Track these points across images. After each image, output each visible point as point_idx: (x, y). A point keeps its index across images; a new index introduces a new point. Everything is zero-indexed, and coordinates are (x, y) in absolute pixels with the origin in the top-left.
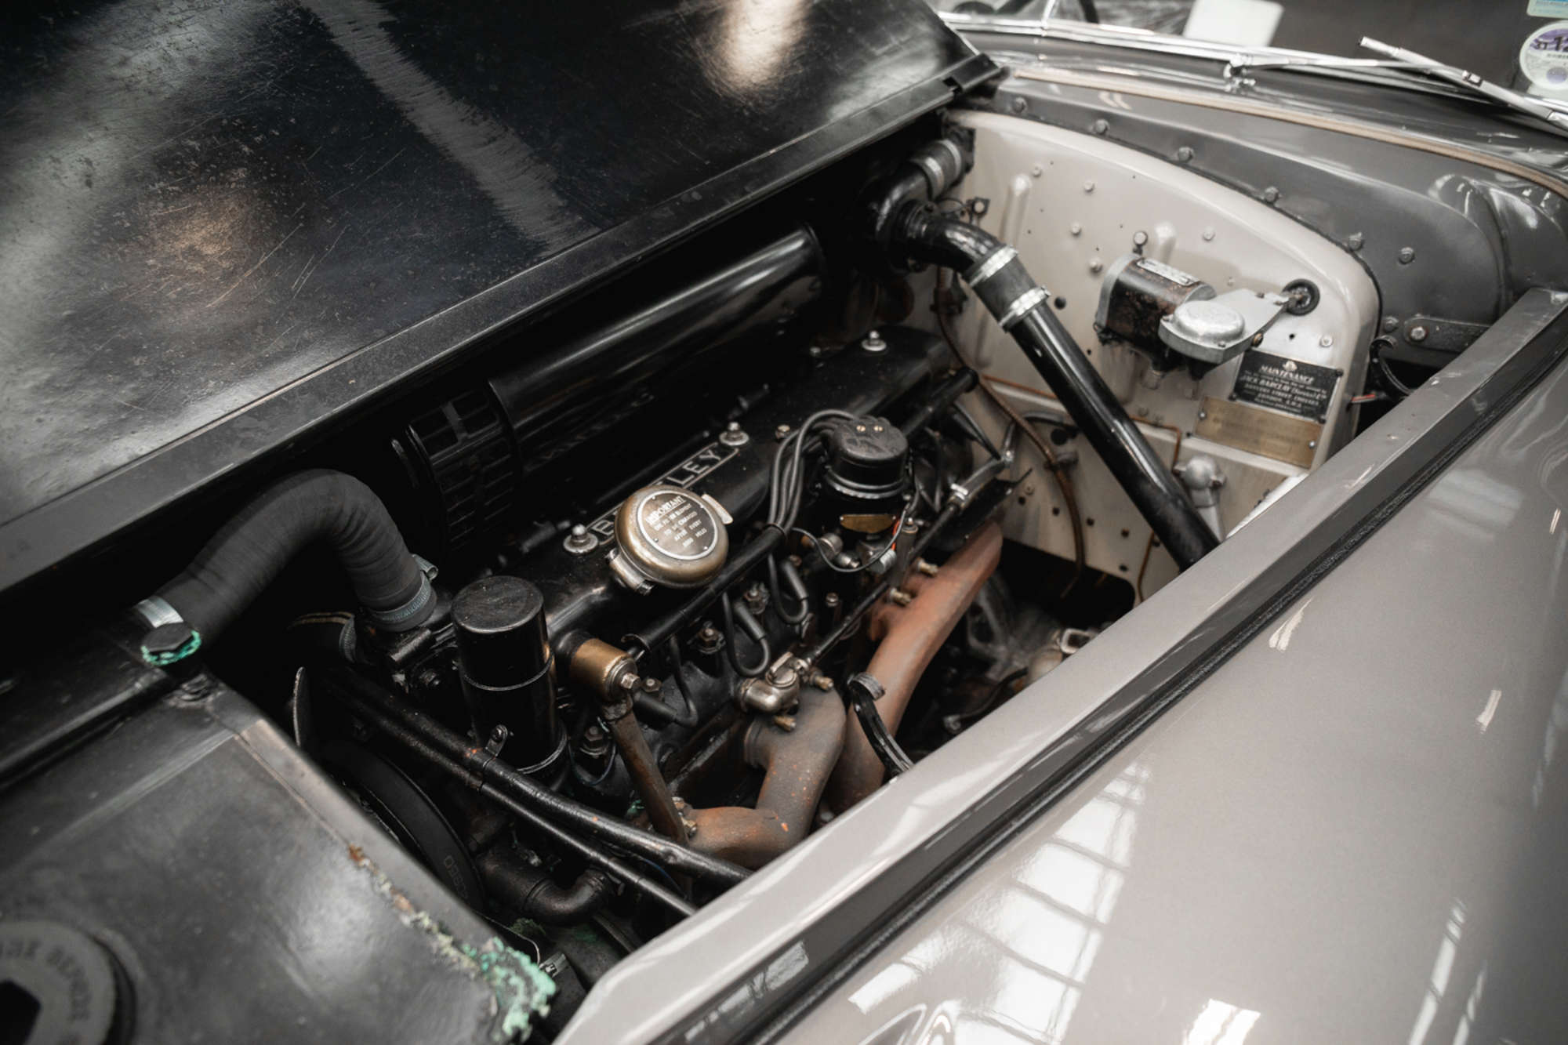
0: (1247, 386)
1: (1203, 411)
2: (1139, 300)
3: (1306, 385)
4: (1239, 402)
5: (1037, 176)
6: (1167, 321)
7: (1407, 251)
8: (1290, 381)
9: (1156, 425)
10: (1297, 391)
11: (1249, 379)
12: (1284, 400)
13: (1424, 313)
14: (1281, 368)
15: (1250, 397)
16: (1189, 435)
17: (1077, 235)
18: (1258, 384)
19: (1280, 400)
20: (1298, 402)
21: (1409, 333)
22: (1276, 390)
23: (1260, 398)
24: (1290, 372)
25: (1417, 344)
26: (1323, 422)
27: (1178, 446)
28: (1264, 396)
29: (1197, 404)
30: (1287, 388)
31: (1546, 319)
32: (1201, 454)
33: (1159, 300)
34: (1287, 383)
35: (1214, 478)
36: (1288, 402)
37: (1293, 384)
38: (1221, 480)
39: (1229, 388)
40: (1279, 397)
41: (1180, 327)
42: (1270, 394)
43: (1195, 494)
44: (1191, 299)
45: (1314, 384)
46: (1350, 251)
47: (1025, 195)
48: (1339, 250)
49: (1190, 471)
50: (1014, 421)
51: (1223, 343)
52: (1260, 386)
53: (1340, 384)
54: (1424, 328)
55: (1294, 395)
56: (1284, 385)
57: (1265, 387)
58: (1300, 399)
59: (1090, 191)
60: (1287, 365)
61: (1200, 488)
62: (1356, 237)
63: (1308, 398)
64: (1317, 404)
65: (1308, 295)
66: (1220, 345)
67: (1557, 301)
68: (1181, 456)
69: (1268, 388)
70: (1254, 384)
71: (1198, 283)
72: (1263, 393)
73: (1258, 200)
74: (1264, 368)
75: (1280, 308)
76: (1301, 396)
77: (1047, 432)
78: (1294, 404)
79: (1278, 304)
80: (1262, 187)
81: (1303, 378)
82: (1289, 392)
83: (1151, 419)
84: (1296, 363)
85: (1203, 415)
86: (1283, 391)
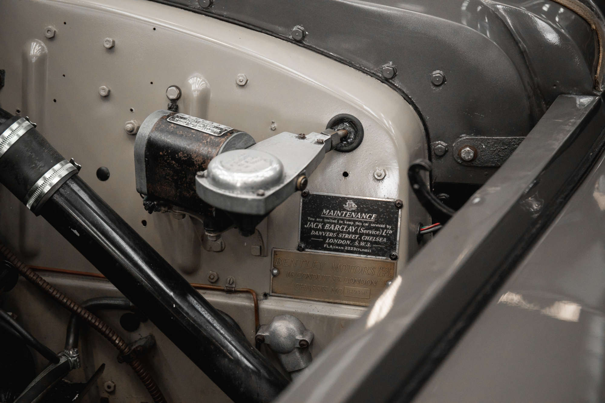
0: (313, 233)
1: (275, 268)
2: (174, 158)
3: (370, 223)
4: (308, 251)
5: (52, 39)
6: (202, 176)
7: (437, 73)
8: (354, 221)
9: (230, 291)
10: (363, 231)
11: (313, 225)
12: (353, 241)
13: (468, 134)
14: (342, 209)
15: (318, 244)
16: (266, 295)
17: (107, 97)
18: (323, 230)
19: (348, 242)
20: (367, 241)
21: (459, 154)
22: (342, 232)
23: (329, 244)
24: (352, 211)
25: (468, 164)
26: (396, 258)
27: (257, 309)
28: (331, 241)
29: (267, 260)
30: (352, 229)
31: (575, 123)
32: (281, 315)
33: (194, 156)
34: (352, 223)
35: (299, 337)
36: (357, 243)
37: (357, 223)
38: (307, 339)
39: (296, 239)
40: (347, 239)
41: (216, 181)
42: (337, 238)
43: (284, 358)
44: (225, 150)
45: (377, 221)
46: (386, 80)
47: (42, 59)
48: (374, 80)
49: (274, 334)
50: (74, 313)
51: (261, 191)
52: (325, 231)
53: (403, 216)
54: (470, 147)
55: (361, 235)
56: (349, 225)
57: (330, 231)
58: (367, 238)
59: (112, 49)
60: (347, 206)
61: (288, 352)
62: (388, 66)
63: (377, 236)
64: (385, 240)
65: (352, 130)
66: (258, 195)
67: (582, 104)
68: (262, 321)
69: (333, 232)
70: (319, 230)
71: (232, 132)
72: (330, 238)
73: (288, 40)
74: (326, 212)
75: (322, 146)
76: (368, 235)
77: (115, 319)
78: (362, 244)
79: (319, 142)
80: (289, 26)
81: (366, 216)
82: (355, 233)
83: (222, 285)
84: (355, 200)
85: (275, 271)
86: (349, 233)
